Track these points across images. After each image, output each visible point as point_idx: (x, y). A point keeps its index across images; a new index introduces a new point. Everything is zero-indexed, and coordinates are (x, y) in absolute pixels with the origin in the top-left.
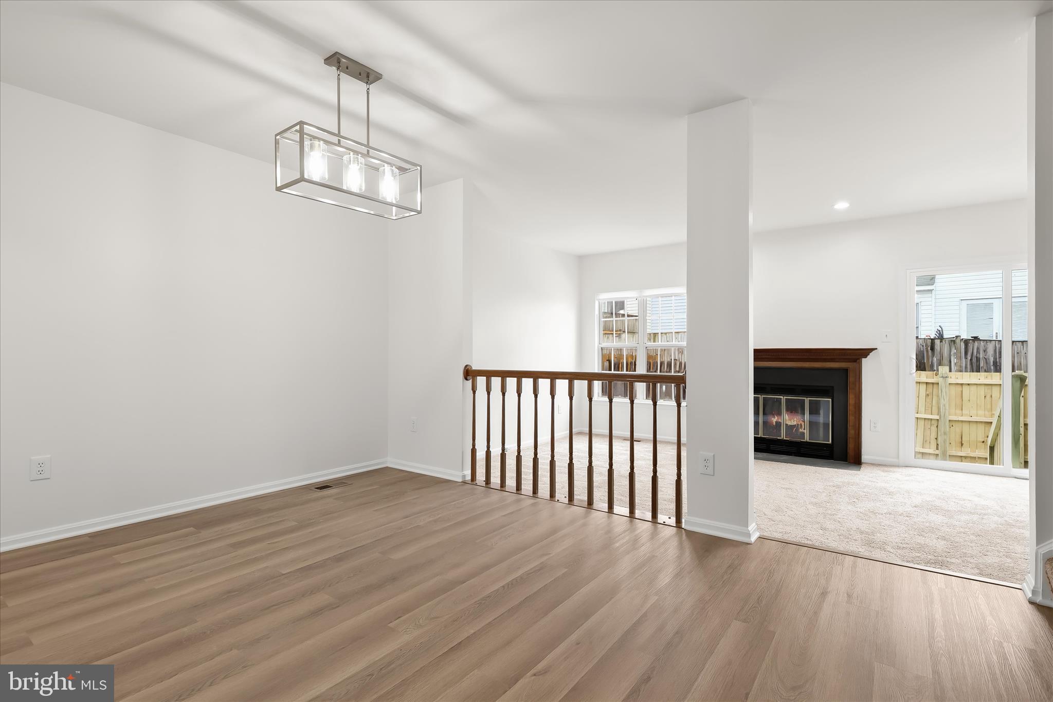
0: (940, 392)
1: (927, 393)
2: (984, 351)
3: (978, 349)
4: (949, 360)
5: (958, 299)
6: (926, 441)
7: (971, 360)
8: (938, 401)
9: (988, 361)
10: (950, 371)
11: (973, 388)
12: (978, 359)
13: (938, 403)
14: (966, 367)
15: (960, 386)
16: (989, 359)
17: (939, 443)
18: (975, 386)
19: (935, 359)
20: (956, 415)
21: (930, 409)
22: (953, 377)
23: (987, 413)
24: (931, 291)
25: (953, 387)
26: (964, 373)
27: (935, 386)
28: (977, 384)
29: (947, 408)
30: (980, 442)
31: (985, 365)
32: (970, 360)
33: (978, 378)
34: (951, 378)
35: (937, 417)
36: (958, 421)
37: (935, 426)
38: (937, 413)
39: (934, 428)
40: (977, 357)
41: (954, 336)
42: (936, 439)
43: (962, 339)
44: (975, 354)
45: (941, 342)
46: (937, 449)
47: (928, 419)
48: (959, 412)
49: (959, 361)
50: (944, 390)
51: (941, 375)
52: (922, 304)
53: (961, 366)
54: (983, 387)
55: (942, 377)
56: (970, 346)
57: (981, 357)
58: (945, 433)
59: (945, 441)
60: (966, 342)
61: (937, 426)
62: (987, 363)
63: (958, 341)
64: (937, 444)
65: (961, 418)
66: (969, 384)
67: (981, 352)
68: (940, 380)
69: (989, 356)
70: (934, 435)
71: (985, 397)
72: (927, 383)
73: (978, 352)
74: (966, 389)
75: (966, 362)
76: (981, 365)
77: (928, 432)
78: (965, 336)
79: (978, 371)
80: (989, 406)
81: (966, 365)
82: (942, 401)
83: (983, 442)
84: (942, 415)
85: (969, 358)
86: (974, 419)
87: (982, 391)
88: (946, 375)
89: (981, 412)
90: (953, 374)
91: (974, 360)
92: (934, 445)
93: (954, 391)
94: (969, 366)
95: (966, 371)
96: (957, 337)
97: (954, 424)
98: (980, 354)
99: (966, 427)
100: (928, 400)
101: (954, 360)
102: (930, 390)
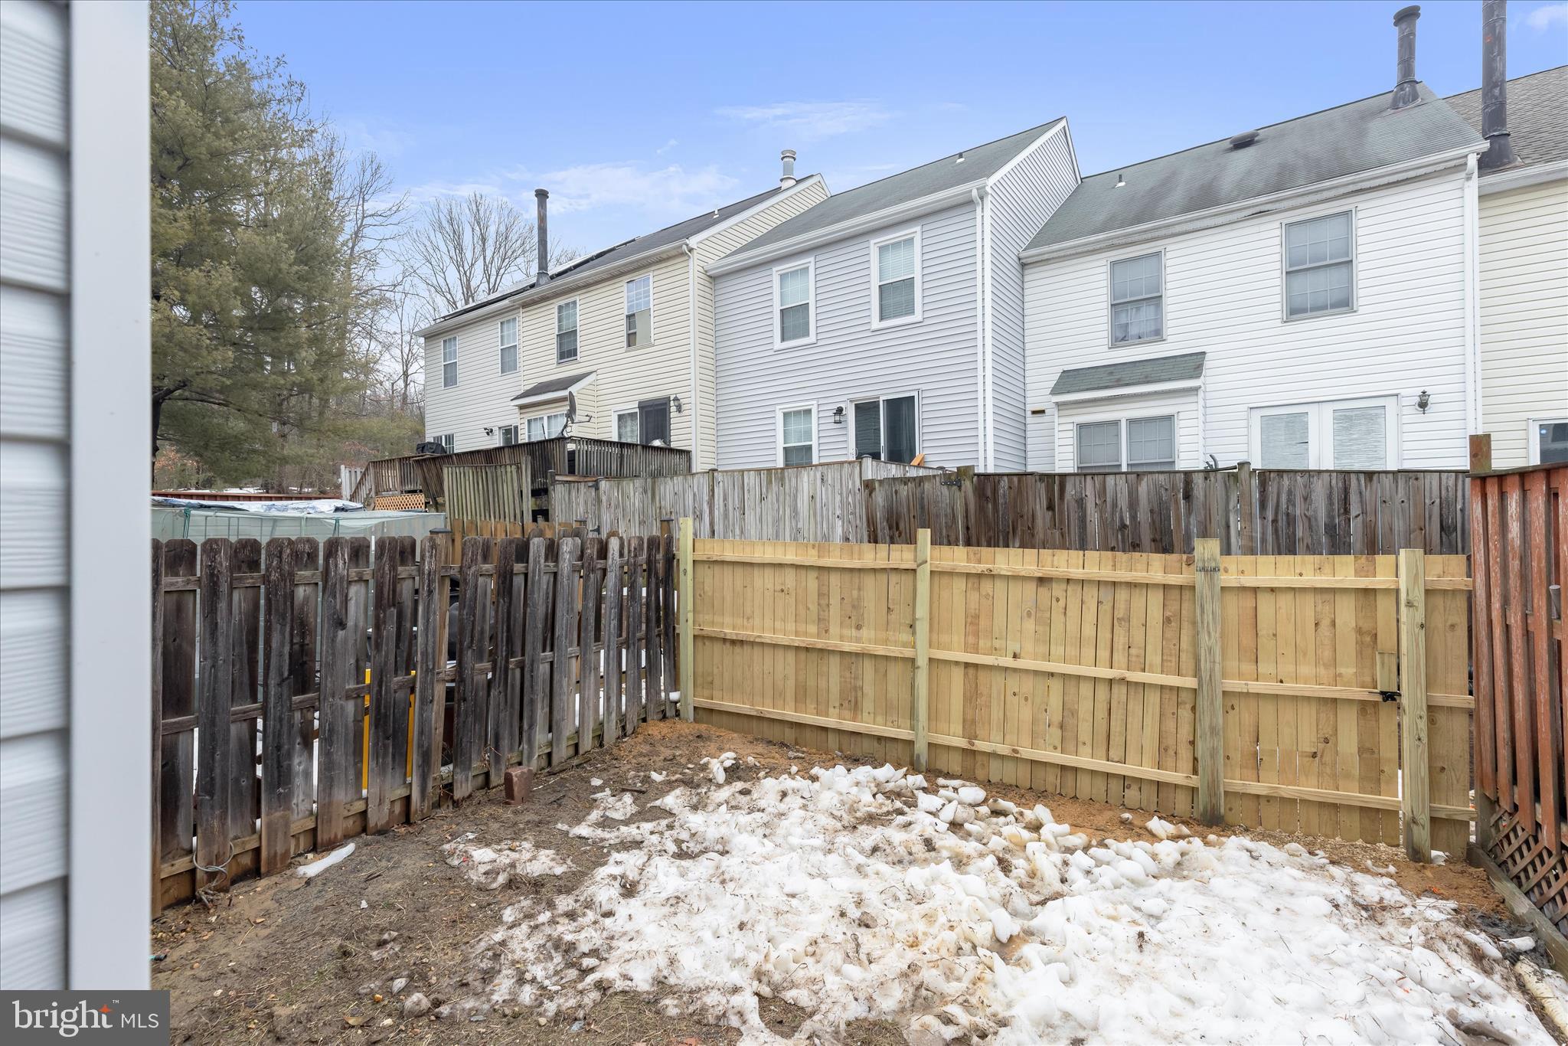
0: (1198, 611)
1: (1168, 614)
2: (1305, 499)
3: (1290, 493)
4: (1224, 523)
5: (1245, 407)
6: (1166, 750)
7: (1275, 521)
8: (1194, 636)
9: (1313, 523)
10: (1227, 550)
11: (1285, 601)
12: (1291, 520)
13: (1195, 643)
14: (1264, 540)
15: (1250, 596)
16: (1316, 520)
17: (1199, 755)
18: (1290, 596)
19: (1193, 520)
20: (1240, 676)
21: (1174, 659)
22: (1232, 568)
23: (1322, 671)
24: (1196, 389)
25: (1231, 600)
26: (1261, 559)
27: (1187, 595)
28: (1293, 589)
29: (1218, 659)
30: (1303, 754)
31: (1307, 533)
32: (1273, 521)
33: (1298, 571)
34: (1226, 570)
35: (1190, 682)
36: (1248, 693)
37: (1189, 706)
38: (1191, 672)
39: (1185, 713)
40: (1288, 515)
41: (1235, 463)
42: (1192, 743)
43: (1254, 470)
44: (1285, 506)
45: (1206, 478)
46: (1195, 772)
47: (1171, 688)
48: (1248, 667)
49: (1248, 524)
50: (1208, 607)
51: (1200, 565)
52: (1181, 416)
53: (1251, 538)
54: (1310, 599)
55: (1204, 569)
56: (1272, 489)
57: (1298, 512)
58: (1213, 730)
59: (1213, 754)
60: (1264, 476)
61: (1194, 709)
62: (1310, 527)
63: (1244, 475)
64: (1195, 759)
65: (1255, 687)
66: (1272, 590)
67: (1298, 501)
68: (1199, 578)
69: (1315, 511)
70: (1185, 733)
71: (1316, 624)
72: (1165, 587)
73: (1291, 501)
74: (1265, 604)
75: (1264, 527)
76: (1299, 533)
77: (1170, 725)
78: (1257, 464)
79: (1292, 551)
80: (1327, 654)
81: (1263, 534)
82: (1204, 638)
83: (1314, 755)
84: (1205, 676)
85: (1270, 516)
86: (1289, 688)
87: (1308, 608)
88: (1213, 565)
89: (1306, 670)
90: (1232, 562)
91: (1282, 522)
92: (1186, 763)
93: (1235, 607)
94: (1270, 538)
95: (1264, 552)
96: (1242, 465)
97: (1235, 702)
98: (1294, 505)
99: (1267, 710)
100: (1168, 635)
101: (1235, 525)
102: (1174, 606)
